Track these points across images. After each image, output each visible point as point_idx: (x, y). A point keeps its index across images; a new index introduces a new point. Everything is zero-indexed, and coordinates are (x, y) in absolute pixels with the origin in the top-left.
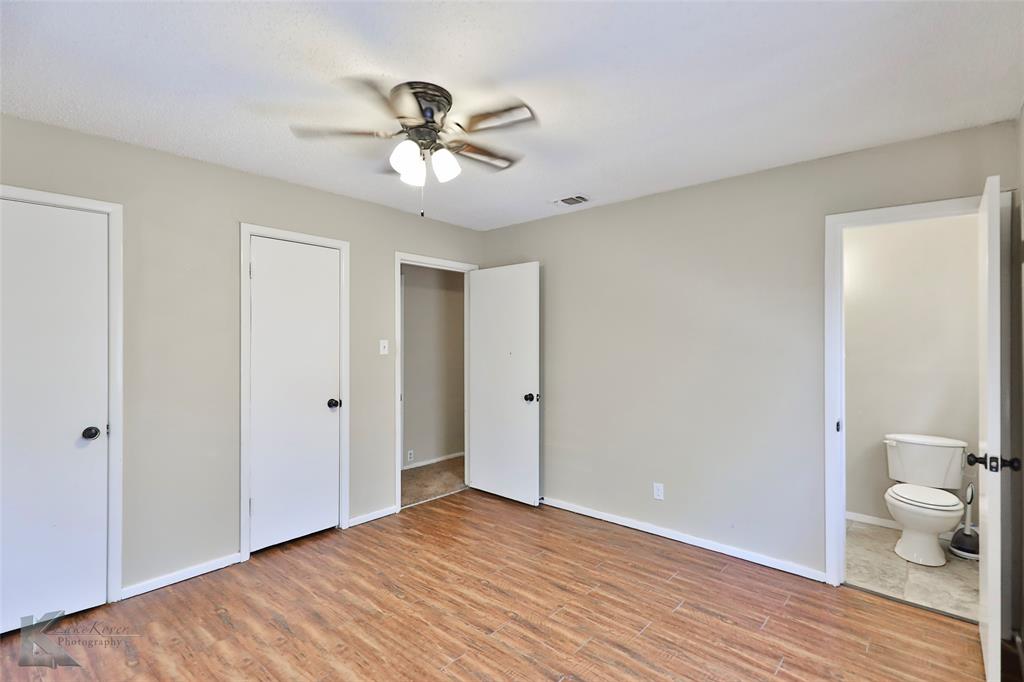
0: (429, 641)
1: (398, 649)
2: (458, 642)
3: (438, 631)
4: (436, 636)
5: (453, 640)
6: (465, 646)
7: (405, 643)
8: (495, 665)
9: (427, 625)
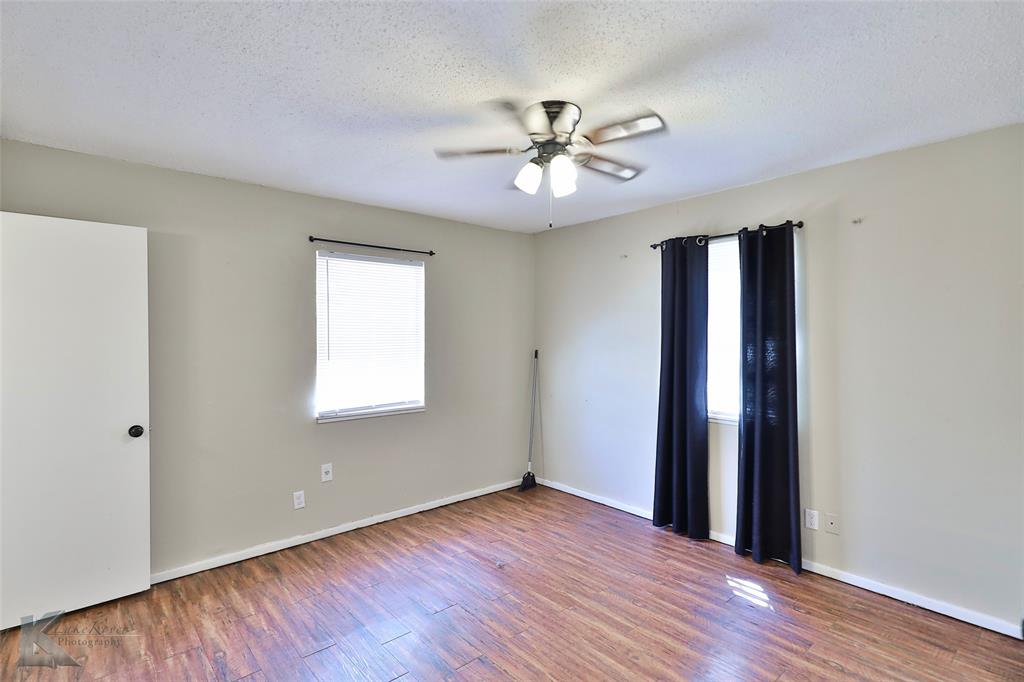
0: (545, 654)
1: (575, 649)
2: (516, 650)
3: (538, 666)
4: (539, 659)
5: (522, 654)
6: (510, 645)
7: (568, 653)
8: (485, 627)
9: (550, 674)
